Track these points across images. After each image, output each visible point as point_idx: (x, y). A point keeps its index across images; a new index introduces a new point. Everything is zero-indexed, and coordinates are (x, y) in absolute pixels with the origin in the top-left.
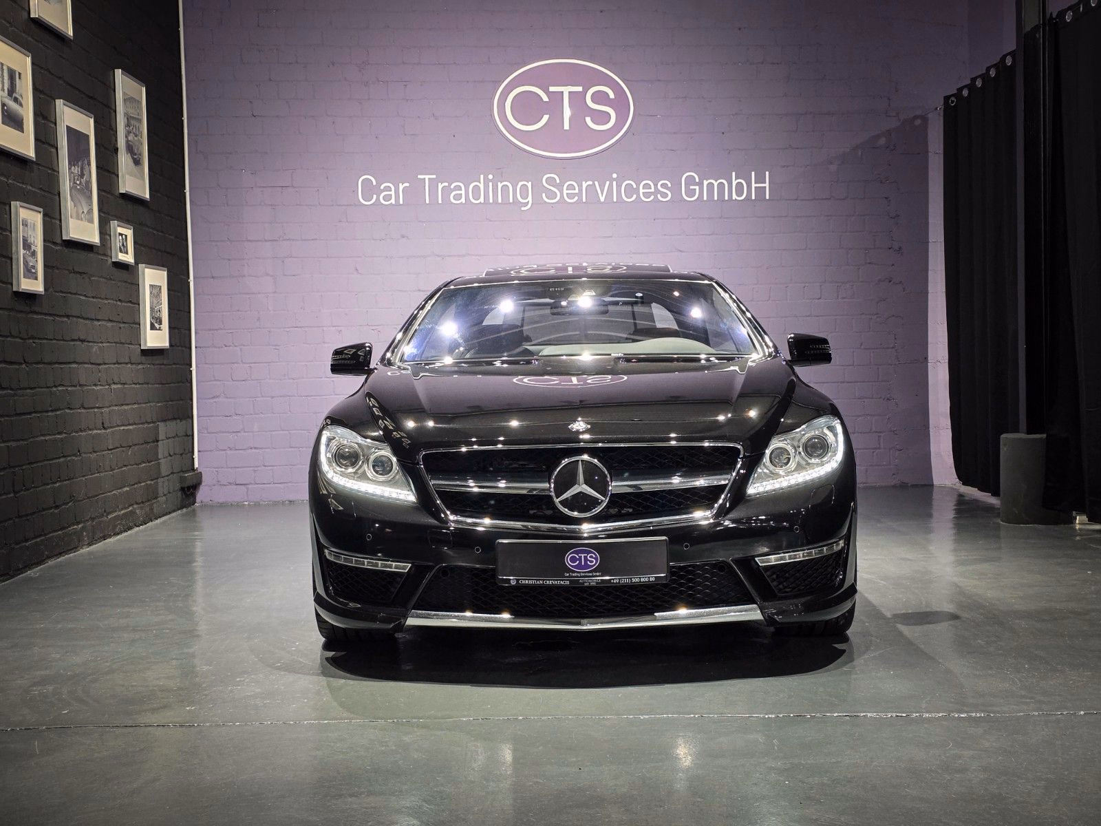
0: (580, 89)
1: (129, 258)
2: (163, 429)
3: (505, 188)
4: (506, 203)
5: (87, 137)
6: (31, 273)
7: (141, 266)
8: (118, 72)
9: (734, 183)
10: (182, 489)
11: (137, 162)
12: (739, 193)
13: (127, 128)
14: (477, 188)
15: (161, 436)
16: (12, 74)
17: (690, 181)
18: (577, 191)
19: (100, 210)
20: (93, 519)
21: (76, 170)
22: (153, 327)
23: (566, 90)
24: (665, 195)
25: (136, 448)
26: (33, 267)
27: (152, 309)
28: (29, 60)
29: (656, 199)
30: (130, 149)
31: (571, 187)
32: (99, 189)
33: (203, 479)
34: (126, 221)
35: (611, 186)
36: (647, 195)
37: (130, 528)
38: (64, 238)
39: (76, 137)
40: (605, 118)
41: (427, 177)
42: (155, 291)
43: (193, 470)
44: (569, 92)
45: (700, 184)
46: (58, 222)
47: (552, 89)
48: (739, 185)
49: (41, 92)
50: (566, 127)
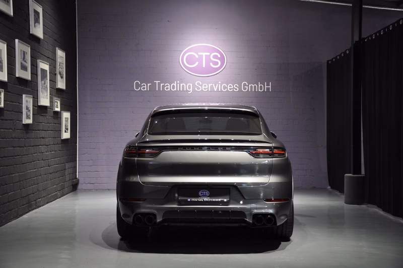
0: (209, 54)
1: (58, 109)
2: (68, 165)
3: (183, 86)
4: (183, 91)
5: (47, 71)
6: (28, 117)
7: (62, 112)
8: (57, 48)
9: (259, 86)
10: (73, 185)
11: (62, 77)
12: (261, 89)
13: (59, 66)
14: (174, 86)
15: (67, 168)
16: (24, 53)
17: (245, 85)
18: (207, 87)
19: (50, 94)
20: (44, 197)
21: (43, 82)
22: (65, 132)
23: (204, 54)
24: (236, 89)
25: (58, 172)
26: (29, 115)
27: (65, 126)
28: (29, 48)
29: (233, 91)
30: (60, 73)
31: (205, 86)
32: (50, 87)
33: (80, 181)
34: (58, 97)
35: (218, 86)
36: (230, 89)
37: (56, 199)
38: (39, 104)
39: (43, 71)
40: (216, 63)
41: (157, 82)
42: (67, 119)
43: (76, 178)
44: (206, 55)
45: (248, 86)
46: (36, 99)
47: (200, 54)
48: (261, 87)
49: (33, 57)
50: (204, 66)
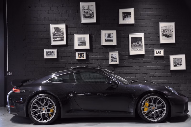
7: (170, 55)
8: (161, 23)
11: (169, 37)
13: (164, 32)
15: (183, 86)
26: (115, 60)
28: (116, 31)
30: (165, 35)
38: (130, 54)
39: (135, 38)
42: (177, 59)
